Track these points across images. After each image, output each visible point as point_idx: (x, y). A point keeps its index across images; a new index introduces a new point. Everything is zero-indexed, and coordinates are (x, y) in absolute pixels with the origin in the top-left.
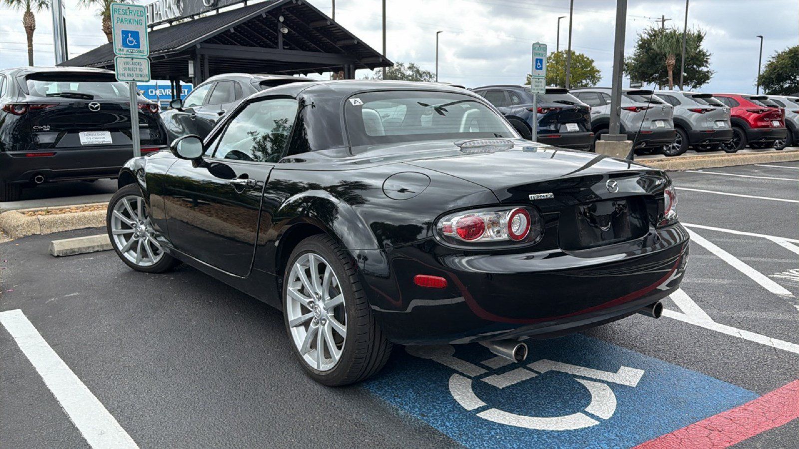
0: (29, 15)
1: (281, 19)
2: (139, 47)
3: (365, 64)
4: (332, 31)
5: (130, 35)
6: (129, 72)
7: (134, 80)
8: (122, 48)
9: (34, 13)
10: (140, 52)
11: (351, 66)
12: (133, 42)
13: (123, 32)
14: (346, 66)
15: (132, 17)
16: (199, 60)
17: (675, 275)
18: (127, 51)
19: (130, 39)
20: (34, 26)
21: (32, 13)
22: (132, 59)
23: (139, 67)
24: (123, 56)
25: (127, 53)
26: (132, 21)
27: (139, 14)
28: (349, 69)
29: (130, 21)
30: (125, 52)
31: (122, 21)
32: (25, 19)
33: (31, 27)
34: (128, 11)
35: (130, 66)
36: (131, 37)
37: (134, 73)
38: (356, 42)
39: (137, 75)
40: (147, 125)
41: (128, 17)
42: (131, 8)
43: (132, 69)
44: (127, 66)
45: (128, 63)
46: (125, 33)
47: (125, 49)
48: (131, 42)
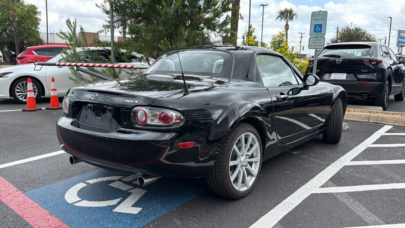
5: (318, 26)
7: (316, 48)
8: (313, 33)
10: (321, 34)
13: (315, 25)
15: (320, 17)
19: (318, 28)
22: (317, 38)
23: (320, 41)
24: (313, 37)
25: (316, 35)
26: (320, 19)
27: (324, 16)
29: (319, 20)
30: (314, 35)
31: (315, 20)
34: (319, 15)
35: (315, 42)
36: (318, 27)
37: (317, 44)
39: (318, 46)
40: (367, 71)
41: (318, 18)
42: (320, 13)
43: (316, 43)
44: (314, 41)
45: (315, 40)
46: (316, 26)
47: (315, 33)
48: (318, 30)
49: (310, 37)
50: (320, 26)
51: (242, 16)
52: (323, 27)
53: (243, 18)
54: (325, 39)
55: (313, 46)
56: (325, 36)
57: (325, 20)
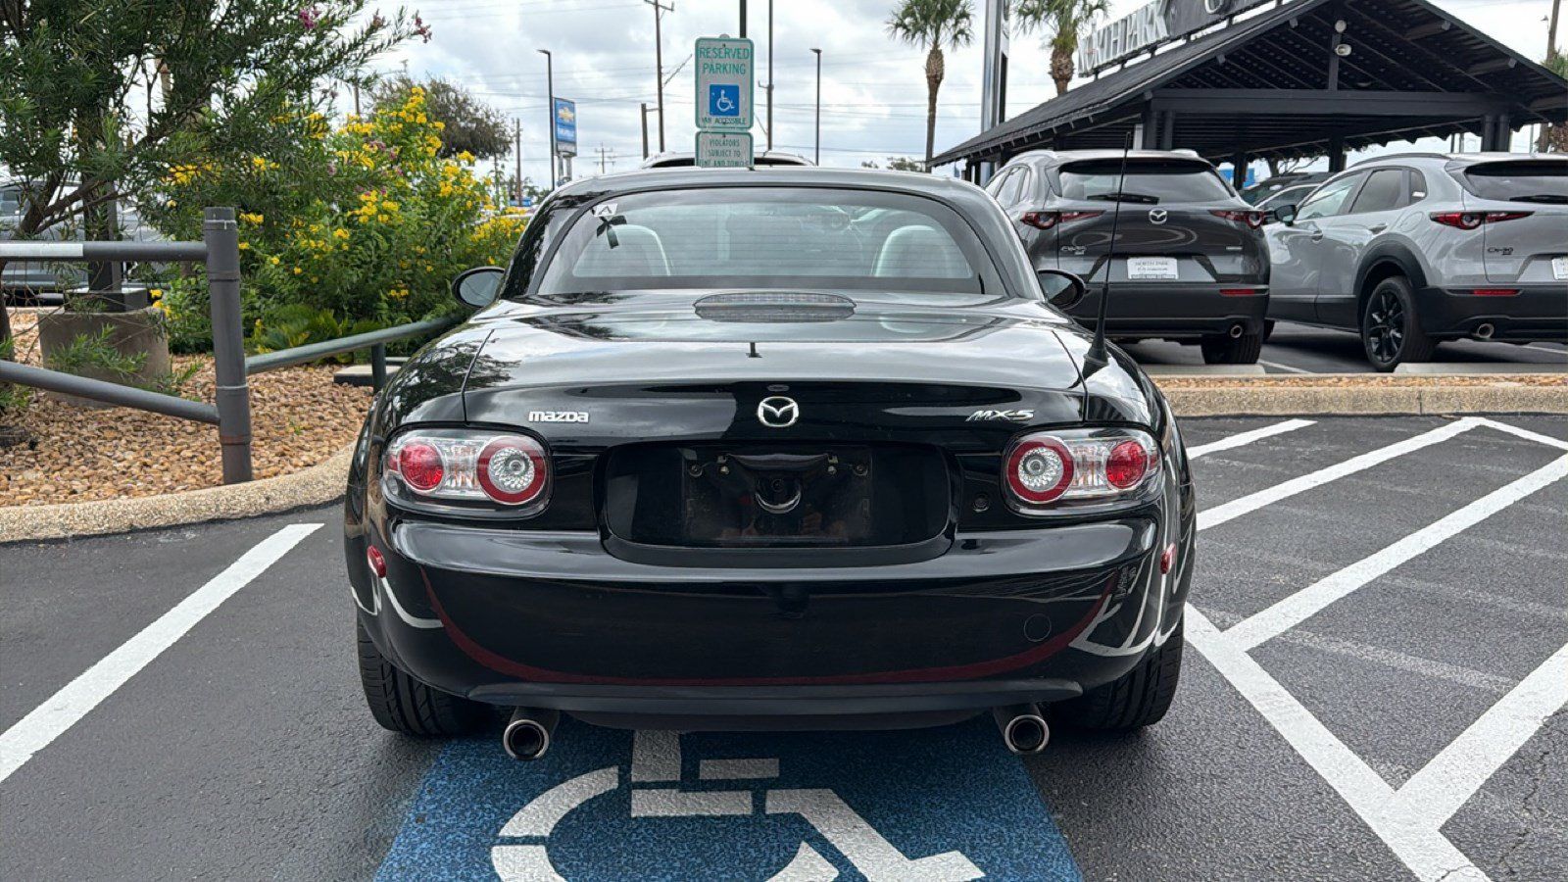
0: (936, 56)
1: (1340, 27)
2: (737, 114)
3: (1540, 112)
4: (1459, 41)
5: (723, 92)
6: (717, 159)
8: (709, 116)
9: (944, 53)
10: (738, 121)
11: (1503, 118)
12: (727, 104)
13: (712, 88)
14: (1488, 118)
15: (728, 61)
16: (1154, 122)
17: (1107, 611)
18: (717, 121)
19: (723, 99)
20: (942, 75)
21: (940, 52)
22: (724, 134)
23: (735, 148)
24: (709, 130)
25: (717, 125)
26: (728, 68)
27: (741, 56)
28: (1496, 126)
29: (725, 68)
30: (713, 123)
31: (712, 69)
32: (929, 63)
33: (936, 76)
34: (722, 51)
35: (720, 149)
36: (725, 96)
37: (726, 159)
38: (1512, 64)
41: (721, 62)
42: (728, 45)
43: (723, 153)
44: (716, 148)
45: (717, 143)
46: (715, 90)
47: (714, 118)
48: (724, 105)
49: (698, 130)
50: (733, 92)
51: (424, 25)
52: (743, 98)
53: (430, 35)
54: (755, 143)
55: (712, 162)
56: (750, 131)
57: (748, 71)
